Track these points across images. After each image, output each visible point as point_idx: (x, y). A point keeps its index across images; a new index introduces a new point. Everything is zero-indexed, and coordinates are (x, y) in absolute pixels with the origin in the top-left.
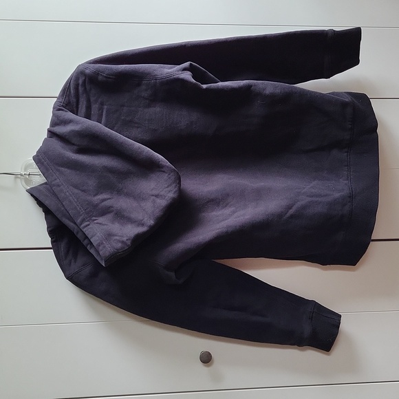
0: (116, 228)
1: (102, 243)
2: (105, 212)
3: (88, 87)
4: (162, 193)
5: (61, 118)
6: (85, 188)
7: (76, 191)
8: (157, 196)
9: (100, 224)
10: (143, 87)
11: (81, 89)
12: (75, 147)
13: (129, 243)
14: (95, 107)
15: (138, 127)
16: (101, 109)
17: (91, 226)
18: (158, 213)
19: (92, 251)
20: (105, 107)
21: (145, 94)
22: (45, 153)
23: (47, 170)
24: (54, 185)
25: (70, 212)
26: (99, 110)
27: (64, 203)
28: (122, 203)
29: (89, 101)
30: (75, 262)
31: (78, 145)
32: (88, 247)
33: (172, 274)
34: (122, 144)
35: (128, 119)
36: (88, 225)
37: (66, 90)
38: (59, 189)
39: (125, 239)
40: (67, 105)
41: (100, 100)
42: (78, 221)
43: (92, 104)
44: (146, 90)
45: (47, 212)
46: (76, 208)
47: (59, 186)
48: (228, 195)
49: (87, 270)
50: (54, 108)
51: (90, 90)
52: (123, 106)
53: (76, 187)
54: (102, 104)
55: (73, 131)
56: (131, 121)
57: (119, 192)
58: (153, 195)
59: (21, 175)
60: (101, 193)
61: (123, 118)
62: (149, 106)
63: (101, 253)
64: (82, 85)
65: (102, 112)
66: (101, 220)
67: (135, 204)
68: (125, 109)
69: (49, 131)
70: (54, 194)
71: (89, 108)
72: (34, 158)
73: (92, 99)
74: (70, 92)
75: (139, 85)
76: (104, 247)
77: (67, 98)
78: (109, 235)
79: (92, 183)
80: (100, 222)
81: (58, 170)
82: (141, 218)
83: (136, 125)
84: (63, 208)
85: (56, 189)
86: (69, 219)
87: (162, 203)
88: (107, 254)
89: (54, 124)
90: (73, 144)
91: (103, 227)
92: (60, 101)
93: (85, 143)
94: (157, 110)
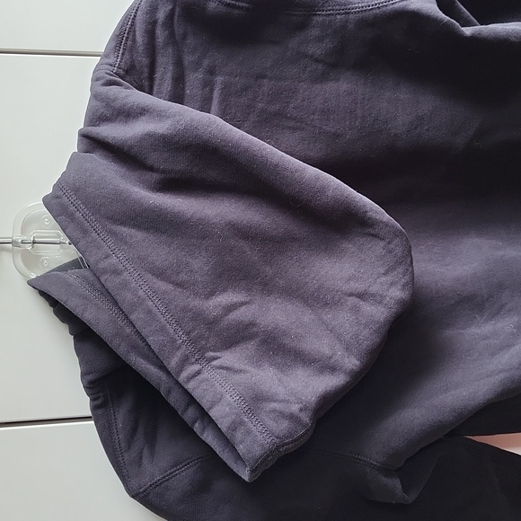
0: (267, 377)
1: (242, 423)
2: (236, 336)
3: (179, 30)
4: (374, 289)
5: (117, 104)
6: (183, 277)
7: (162, 286)
8: (361, 296)
9: (227, 369)
10: (315, 32)
11: (161, 35)
12: (155, 176)
13: (306, 418)
14: (194, 79)
15: (294, 129)
16: (208, 85)
17: (205, 375)
18: (368, 338)
19: (209, 437)
20: (219, 79)
21: (316, 49)
22: (76, 190)
23: (85, 232)
24: (105, 271)
25: (150, 340)
26: (205, 86)
27: (133, 317)
28: (275, 313)
29: (179, 63)
30: (152, 454)
31: (163, 172)
32: (197, 427)
33: (395, 484)
34: (276, 168)
35: (272, 108)
36: (199, 373)
37: (124, 36)
38: (118, 280)
39: (295, 408)
40: (127, 72)
41: (206, 62)
42: (173, 363)
43: (187, 72)
44: (320, 39)
45: (83, 334)
46: (163, 329)
47: (116, 272)
48: (501, 286)
49: (184, 478)
50: (95, 79)
51: (185, 37)
52: (263, 77)
53: (160, 274)
54: (211, 72)
55: (150, 135)
56: (279, 115)
57: (267, 287)
58: (351, 295)
59: (13, 243)
60: (224, 290)
61: (260, 105)
62: (323, 78)
63: (241, 448)
64: (164, 24)
65: (212, 90)
66: (228, 358)
67: (307, 316)
68: (267, 85)
69: (85, 136)
70: (106, 293)
71: (179, 80)
72: (47, 202)
73: (188, 59)
74: (134, 40)
75: (303, 26)
76: (249, 432)
77: (127, 56)
78: (256, 400)
79: (199, 264)
80: (228, 364)
81: (113, 234)
82: (326, 351)
83: (292, 124)
84: (128, 330)
85: (111, 282)
86: (146, 358)
87: (379, 313)
88: (258, 451)
89: (95, 118)
90: (151, 169)
91: (237, 377)
92: (111, 60)
93: (180, 165)
94: (342, 89)
